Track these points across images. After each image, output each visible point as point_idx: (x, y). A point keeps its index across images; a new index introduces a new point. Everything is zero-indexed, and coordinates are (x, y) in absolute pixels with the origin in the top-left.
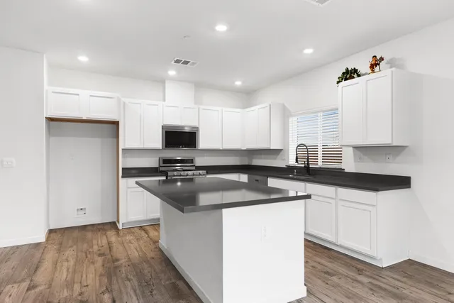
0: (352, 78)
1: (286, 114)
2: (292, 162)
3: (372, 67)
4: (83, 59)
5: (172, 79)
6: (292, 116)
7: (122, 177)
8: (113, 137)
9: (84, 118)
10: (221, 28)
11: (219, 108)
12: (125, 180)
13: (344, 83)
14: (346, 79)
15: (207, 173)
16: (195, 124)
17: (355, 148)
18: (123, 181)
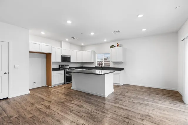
0: (113, 47)
1: (95, 53)
2: (96, 65)
3: (118, 45)
4: (43, 33)
5: (67, 42)
6: (96, 54)
7: (52, 71)
8: (45, 58)
9: (41, 52)
10: (92, 34)
11: (76, 50)
12: (53, 71)
13: (112, 48)
14: (112, 47)
15: (75, 69)
16: (70, 55)
17: (113, 62)
18: (52, 72)
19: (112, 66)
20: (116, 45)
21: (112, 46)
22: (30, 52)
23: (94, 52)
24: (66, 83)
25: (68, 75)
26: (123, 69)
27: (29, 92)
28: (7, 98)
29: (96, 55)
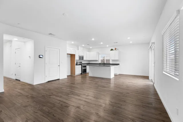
2: (100, 62)
3: (115, 49)
9: (71, 54)
10: (102, 43)
11: (86, 52)
16: (83, 55)
17: (112, 60)
18: (76, 66)
19: (111, 62)
20: (114, 49)
21: (112, 50)
22: (67, 54)
23: (98, 53)
24: (82, 73)
25: (83, 68)
26: (119, 64)
27: (67, 77)
28: (59, 79)
29: (100, 55)
